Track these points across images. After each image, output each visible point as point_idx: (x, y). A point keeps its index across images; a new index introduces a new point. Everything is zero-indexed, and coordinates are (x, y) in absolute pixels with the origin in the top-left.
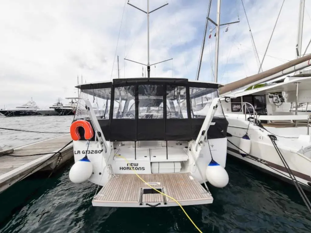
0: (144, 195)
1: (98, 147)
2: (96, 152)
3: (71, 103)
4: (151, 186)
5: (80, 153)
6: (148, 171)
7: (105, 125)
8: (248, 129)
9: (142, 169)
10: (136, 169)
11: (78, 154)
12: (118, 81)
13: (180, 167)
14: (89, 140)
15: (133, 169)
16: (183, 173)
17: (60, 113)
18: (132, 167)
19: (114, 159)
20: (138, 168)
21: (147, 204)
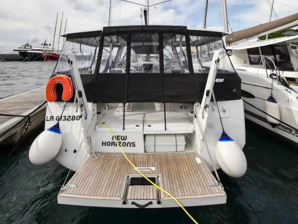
0: (130, 187)
1: (77, 111)
2: (74, 118)
3: (44, 45)
4: (142, 172)
5: (53, 120)
6: (139, 149)
7: (89, 81)
8: (272, 89)
9: (132, 145)
10: (124, 144)
11: (50, 120)
12: (108, 29)
13: (184, 143)
14: (67, 102)
15: (119, 145)
16: (187, 153)
17: (25, 58)
18: (118, 142)
19: (95, 129)
20: (127, 143)
21: (133, 203)
